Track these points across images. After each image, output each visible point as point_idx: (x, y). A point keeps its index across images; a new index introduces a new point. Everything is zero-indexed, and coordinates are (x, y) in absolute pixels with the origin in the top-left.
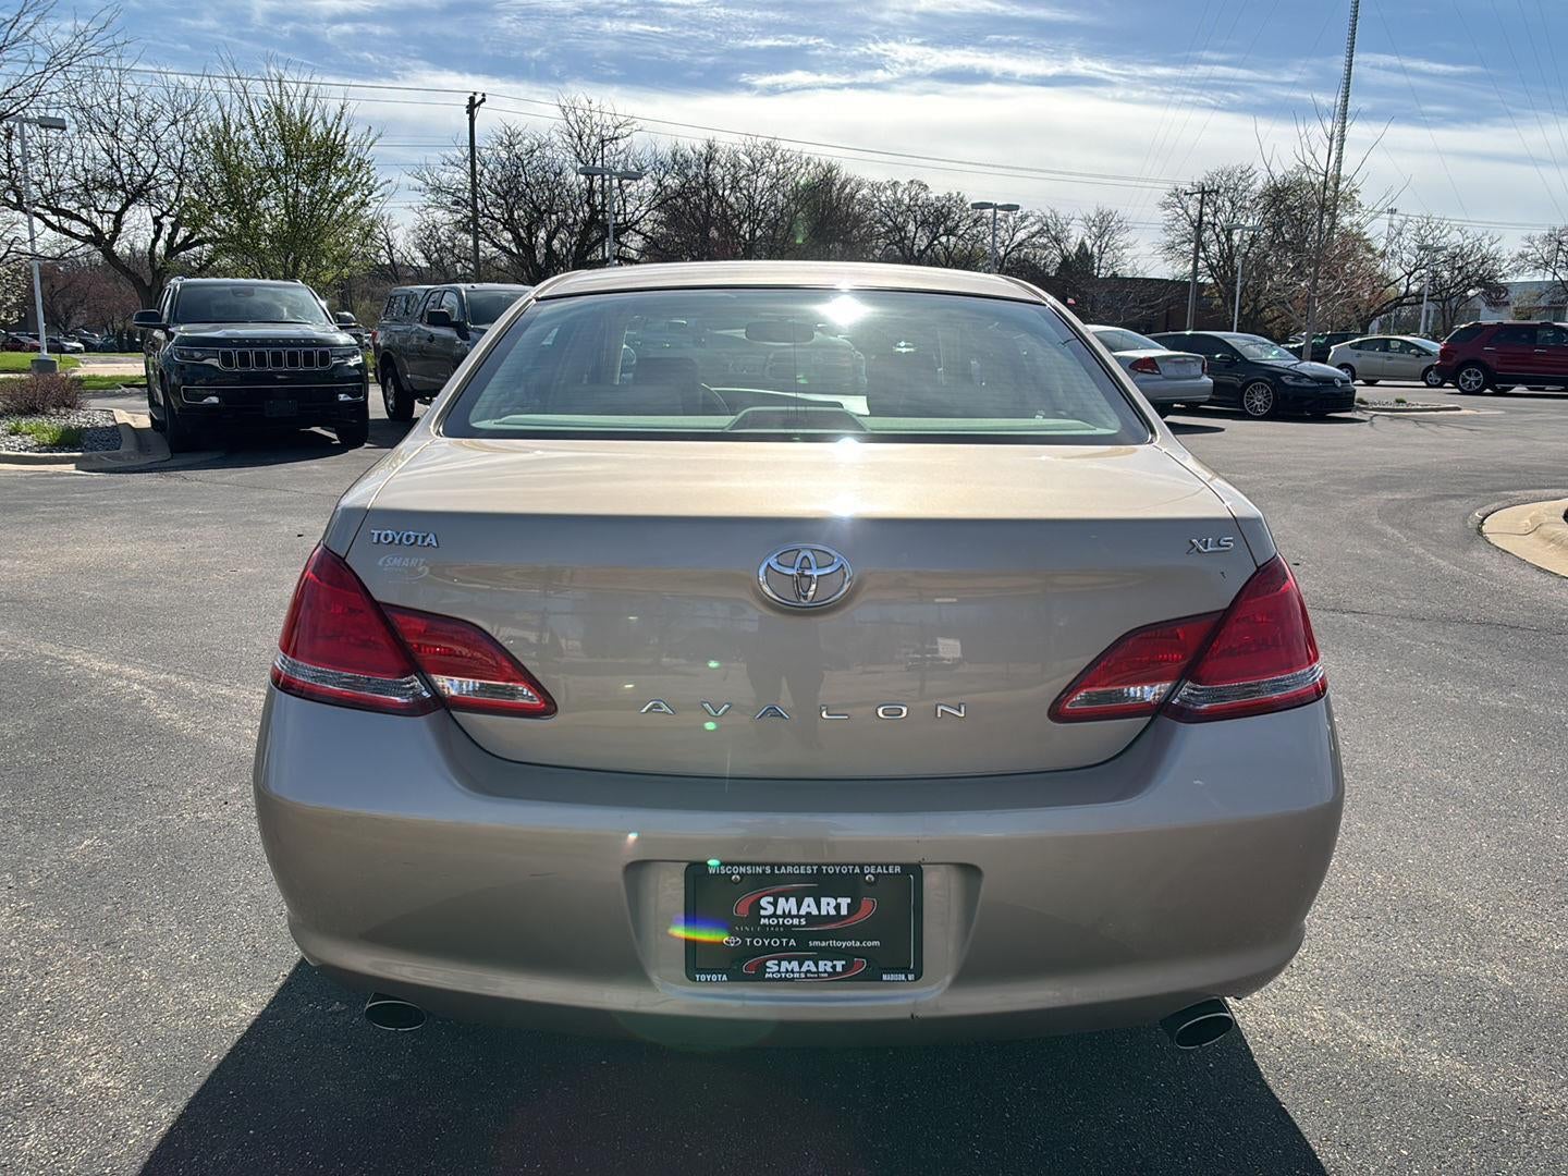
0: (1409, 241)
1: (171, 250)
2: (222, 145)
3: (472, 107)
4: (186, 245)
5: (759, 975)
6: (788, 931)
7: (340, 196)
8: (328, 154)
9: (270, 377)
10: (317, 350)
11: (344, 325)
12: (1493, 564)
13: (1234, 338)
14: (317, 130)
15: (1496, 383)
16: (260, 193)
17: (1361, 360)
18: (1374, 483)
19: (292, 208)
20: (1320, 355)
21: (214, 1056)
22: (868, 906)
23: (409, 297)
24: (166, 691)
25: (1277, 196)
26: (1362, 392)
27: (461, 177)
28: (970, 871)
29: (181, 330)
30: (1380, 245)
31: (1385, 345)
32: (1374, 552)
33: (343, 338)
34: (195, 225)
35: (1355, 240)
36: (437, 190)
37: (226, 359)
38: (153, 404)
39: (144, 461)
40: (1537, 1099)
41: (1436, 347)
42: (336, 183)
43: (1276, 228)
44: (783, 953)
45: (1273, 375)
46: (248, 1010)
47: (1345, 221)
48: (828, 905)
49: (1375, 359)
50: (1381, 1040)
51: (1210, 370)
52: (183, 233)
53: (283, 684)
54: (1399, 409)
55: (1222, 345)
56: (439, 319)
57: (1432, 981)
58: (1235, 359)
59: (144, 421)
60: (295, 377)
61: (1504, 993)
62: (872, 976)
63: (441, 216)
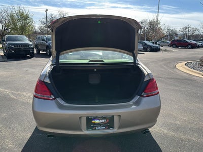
0: (166, 29)
1: (5, 30)
2: (12, 16)
3: (46, 11)
4: (7, 29)
5: (95, 129)
6: (99, 124)
7: (29, 23)
8: (27, 17)
9: (21, 49)
10: (27, 45)
11: (31, 41)
12: (177, 71)
13: (145, 42)
14: (25, 14)
15: (177, 47)
16: (17, 22)
17: (161, 44)
18: (163, 60)
19: (22, 24)
20: (156, 44)
21: (26, 142)
22: (108, 120)
23: (39, 37)
24: (12, 93)
25: (150, 23)
26: (161, 48)
27: (45, 20)
28: (120, 116)
29: (8, 42)
30: (163, 29)
31: (164, 42)
32: (163, 70)
33: (31, 43)
34: (8, 26)
35: (160, 29)
36: (42, 22)
37: (15, 46)
38: (4, 52)
39: (3, 60)
40: (183, 137)
41: (170, 42)
42: (28, 21)
43: (150, 27)
44: (98, 126)
45: (150, 46)
46: (29, 135)
47: (159, 26)
48: (103, 121)
49: (162, 44)
50: (165, 131)
51: (143, 46)
52: (6, 28)
53: (35, 96)
54: (165, 50)
55: (144, 43)
56: (43, 40)
57: (171, 124)
58: (146, 44)
59: (3, 54)
60: (24, 49)
61: (179, 125)
62: (109, 128)
63: (42, 25)
